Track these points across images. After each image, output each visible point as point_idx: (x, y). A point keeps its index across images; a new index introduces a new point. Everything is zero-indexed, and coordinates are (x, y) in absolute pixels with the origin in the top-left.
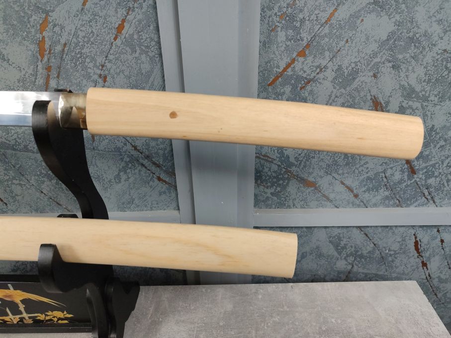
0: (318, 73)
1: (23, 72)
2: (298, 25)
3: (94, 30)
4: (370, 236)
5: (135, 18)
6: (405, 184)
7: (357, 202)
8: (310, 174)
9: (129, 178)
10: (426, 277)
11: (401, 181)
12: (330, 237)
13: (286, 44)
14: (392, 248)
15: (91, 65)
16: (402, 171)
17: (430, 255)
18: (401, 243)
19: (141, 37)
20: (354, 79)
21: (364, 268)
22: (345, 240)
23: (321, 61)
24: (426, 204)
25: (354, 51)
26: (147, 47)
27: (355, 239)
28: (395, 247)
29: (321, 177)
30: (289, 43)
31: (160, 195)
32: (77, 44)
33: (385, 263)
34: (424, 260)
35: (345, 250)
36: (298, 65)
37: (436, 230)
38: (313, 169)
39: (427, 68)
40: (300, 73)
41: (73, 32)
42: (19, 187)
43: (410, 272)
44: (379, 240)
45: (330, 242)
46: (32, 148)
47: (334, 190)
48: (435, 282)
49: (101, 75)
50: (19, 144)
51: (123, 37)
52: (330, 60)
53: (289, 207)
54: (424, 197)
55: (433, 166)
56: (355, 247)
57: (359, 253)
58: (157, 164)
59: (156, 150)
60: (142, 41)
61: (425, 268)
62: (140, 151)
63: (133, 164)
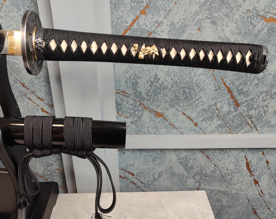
0: (157, 27)
4: (210, 158)
6: (232, 115)
7: (197, 129)
8: (158, 106)
10: (259, 193)
11: (229, 113)
12: (180, 159)
13: (131, 5)
14: (229, 168)
16: (229, 104)
17: (259, 174)
18: (235, 164)
20: (184, 31)
21: (209, 185)
22: (191, 161)
23: (158, 18)
24: (251, 131)
25: (181, 10)
27: (199, 160)
28: (232, 167)
29: (167, 109)
30: (133, 4)
33: (225, 181)
34: (256, 179)
35: (192, 170)
36: (141, 21)
37: (261, 153)
38: (160, 102)
39: (237, 24)
40: (143, 27)
43: (246, 188)
44: (218, 161)
45: (180, 163)
47: (178, 120)
48: (267, 197)
52: (165, 17)
53: (145, 133)
54: (248, 126)
55: (252, 100)
56: (200, 168)
57: (204, 172)
58: (40, 98)
59: (39, 87)
60: (25, 2)
61: (257, 185)
62: (27, 87)
63: (22, 98)
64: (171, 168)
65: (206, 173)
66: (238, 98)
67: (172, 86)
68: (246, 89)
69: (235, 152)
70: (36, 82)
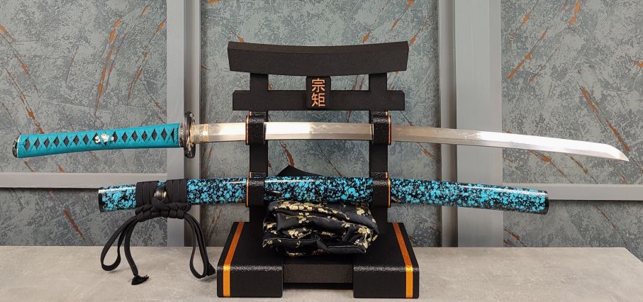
0: (540, 70)
2: (524, 40)
7: (588, 177)
9: (402, 150)
13: (517, 52)
14: (631, 231)
20: (565, 74)
22: (585, 220)
23: (541, 62)
26: (428, 52)
28: (634, 229)
30: (519, 51)
31: (425, 167)
36: (526, 65)
39: (613, 68)
40: (528, 70)
45: (573, 222)
47: (566, 165)
51: (414, 45)
52: (547, 62)
53: (531, 181)
57: (603, 237)
60: (425, 48)
64: (562, 229)
65: (604, 238)
66: (626, 141)
67: (558, 127)
68: (633, 132)
69: (634, 209)
70: (424, 121)
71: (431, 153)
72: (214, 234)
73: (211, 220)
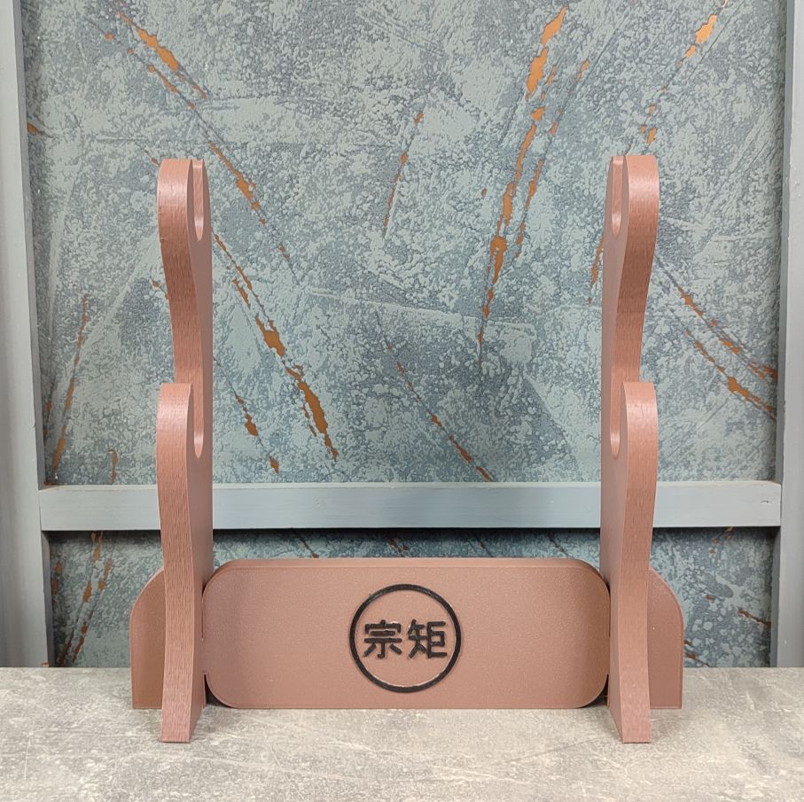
1: (483, 120)
3: (650, 36)
5: (736, 13)
15: (630, 104)
19: (743, 49)
26: (753, 69)
31: (729, 431)
32: (609, 63)
41: (606, 41)
42: (381, 405)
46: (446, 300)
49: (644, 125)
50: (422, 287)
51: (706, 49)
58: (733, 343)
59: (736, 307)
60: (744, 56)
62: (699, 307)
63: (675, 341)
70: (731, 288)
71: (751, 389)
72: (91, 634)
73: (81, 593)
